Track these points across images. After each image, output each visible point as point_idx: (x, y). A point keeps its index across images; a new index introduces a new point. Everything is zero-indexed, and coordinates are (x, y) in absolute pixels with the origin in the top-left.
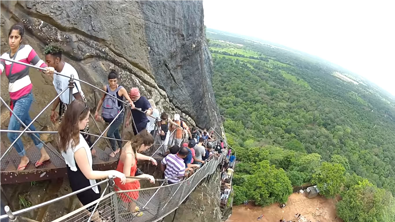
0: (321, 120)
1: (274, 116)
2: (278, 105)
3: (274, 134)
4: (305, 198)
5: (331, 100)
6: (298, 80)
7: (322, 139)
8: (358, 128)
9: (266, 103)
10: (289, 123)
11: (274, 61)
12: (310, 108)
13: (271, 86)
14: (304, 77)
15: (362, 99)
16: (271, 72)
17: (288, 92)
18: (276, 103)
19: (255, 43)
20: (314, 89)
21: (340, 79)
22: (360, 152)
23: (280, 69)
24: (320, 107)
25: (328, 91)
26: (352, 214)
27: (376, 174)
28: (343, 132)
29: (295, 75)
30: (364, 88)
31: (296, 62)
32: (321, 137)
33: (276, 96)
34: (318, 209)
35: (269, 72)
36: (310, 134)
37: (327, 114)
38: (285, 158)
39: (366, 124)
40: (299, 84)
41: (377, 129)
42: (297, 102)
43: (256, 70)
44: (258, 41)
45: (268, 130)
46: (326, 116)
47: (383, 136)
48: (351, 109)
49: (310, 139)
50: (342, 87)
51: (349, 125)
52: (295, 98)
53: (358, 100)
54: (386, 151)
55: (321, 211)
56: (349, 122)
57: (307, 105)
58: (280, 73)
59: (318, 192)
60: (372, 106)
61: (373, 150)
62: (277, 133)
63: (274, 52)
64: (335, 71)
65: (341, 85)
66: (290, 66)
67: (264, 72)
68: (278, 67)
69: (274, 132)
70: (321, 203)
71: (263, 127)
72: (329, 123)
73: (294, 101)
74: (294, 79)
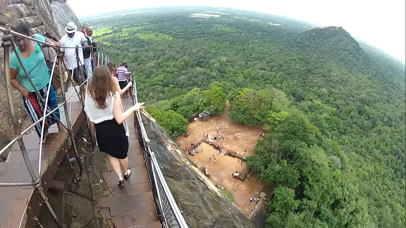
0: (193, 62)
1: (147, 78)
2: (146, 66)
3: (154, 93)
4: (201, 122)
5: (196, 40)
6: (157, 36)
7: (201, 77)
8: (233, 54)
9: (135, 70)
10: (163, 78)
11: (128, 28)
12: (178, 56)
13: (133, 53)
14: (162, 30)
15: (228, 28)
16: (128, 39)
17: (151, 51)
18: (144, 65)
19: (104, 18)
20: (176, 38)
21: (200, 18)
22: (243, 73)
23: (136, 33)
24: (187, 51)
25: (190, 33)
26: (246, 116)
27: (269, 84)
28: (219, 63)
29: (152, 33)
30: (228, 17)
31: (150, 20)
32: (199, 76)
33: (141, 59)
34: (216, 125)
35: (126, 41)
36: (188, 78)
37: (197, 54)
38: (173, 106)
39: (240, 47)
40: (159, 40)
41: (253, 48)
42: (164, 56)
43: (114, 44)
44: (106, 16)
45: (148, 93)
46: (196, 56)
47: (262, 51)
48: (220, 40)
49: (189, 82)
50: (204, 24)
51: (222, 55)
52: (160, 53)
53: (225, 30)
54: (270, 62)
55: (220, 125)
56: (221, 53)
57: (174, 55)
58: (137, 37)
59: (209, 113)
60: (241, 31)
61: (255, 66)
62: (156, 92)
63: (125, 19)
64: (192, 13)
65: (202, 23)
66: (145, 26)
67: (122, 43)
68: (134, 32)
69: (153, 91)
70: (217, 120)
71: (141, 92)
72: (202, 61)
73: (160, 56)
74: (152, 36)
